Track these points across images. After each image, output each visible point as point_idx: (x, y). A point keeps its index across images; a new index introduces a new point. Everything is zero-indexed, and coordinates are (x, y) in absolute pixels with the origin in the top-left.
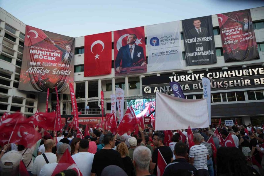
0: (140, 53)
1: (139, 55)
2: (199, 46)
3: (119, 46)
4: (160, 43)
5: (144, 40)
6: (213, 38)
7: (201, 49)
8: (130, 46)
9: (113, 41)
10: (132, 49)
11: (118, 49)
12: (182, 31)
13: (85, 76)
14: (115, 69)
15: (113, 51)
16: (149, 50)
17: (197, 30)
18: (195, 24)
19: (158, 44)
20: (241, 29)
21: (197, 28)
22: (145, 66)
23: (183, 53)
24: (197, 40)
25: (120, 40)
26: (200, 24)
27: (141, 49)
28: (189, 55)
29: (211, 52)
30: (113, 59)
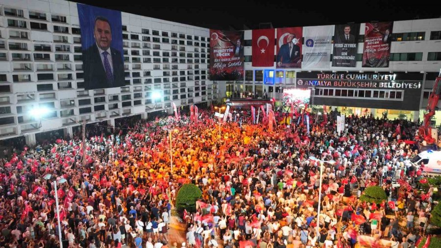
0: (297, 52)
1: (296, 54)
2: (344, 51)
3: (281, 43)
4: (314, 45)
5: (302, 40)
6: (357, 46)
7: (346, 54)
8: (289, 44)
9: (276, 37)
10: (291, 47)
11: (280, 46)
12: (333, 35)
13: (253, 65)
14: (277, 63)
15: (275, 47)
16: (305, 50)
17: (346, 36)
18: (345, 31)
19: (312, 46)
20: (381, 39)
21: (346, 34)
22: (301, 63)
23: (331, 55)
24: (344, 45)
25: (282, 38)
26: (350, 30)
27: (298, 48)
28: (336, 57)
29: (352, 58)
30: (275, 54)
